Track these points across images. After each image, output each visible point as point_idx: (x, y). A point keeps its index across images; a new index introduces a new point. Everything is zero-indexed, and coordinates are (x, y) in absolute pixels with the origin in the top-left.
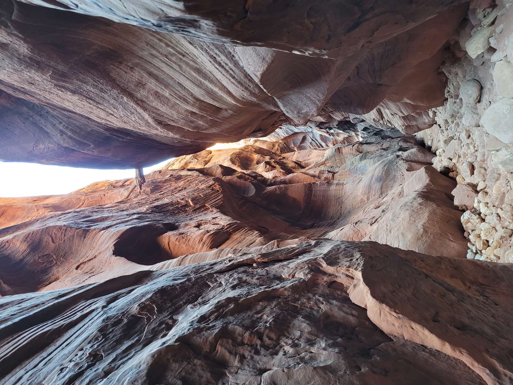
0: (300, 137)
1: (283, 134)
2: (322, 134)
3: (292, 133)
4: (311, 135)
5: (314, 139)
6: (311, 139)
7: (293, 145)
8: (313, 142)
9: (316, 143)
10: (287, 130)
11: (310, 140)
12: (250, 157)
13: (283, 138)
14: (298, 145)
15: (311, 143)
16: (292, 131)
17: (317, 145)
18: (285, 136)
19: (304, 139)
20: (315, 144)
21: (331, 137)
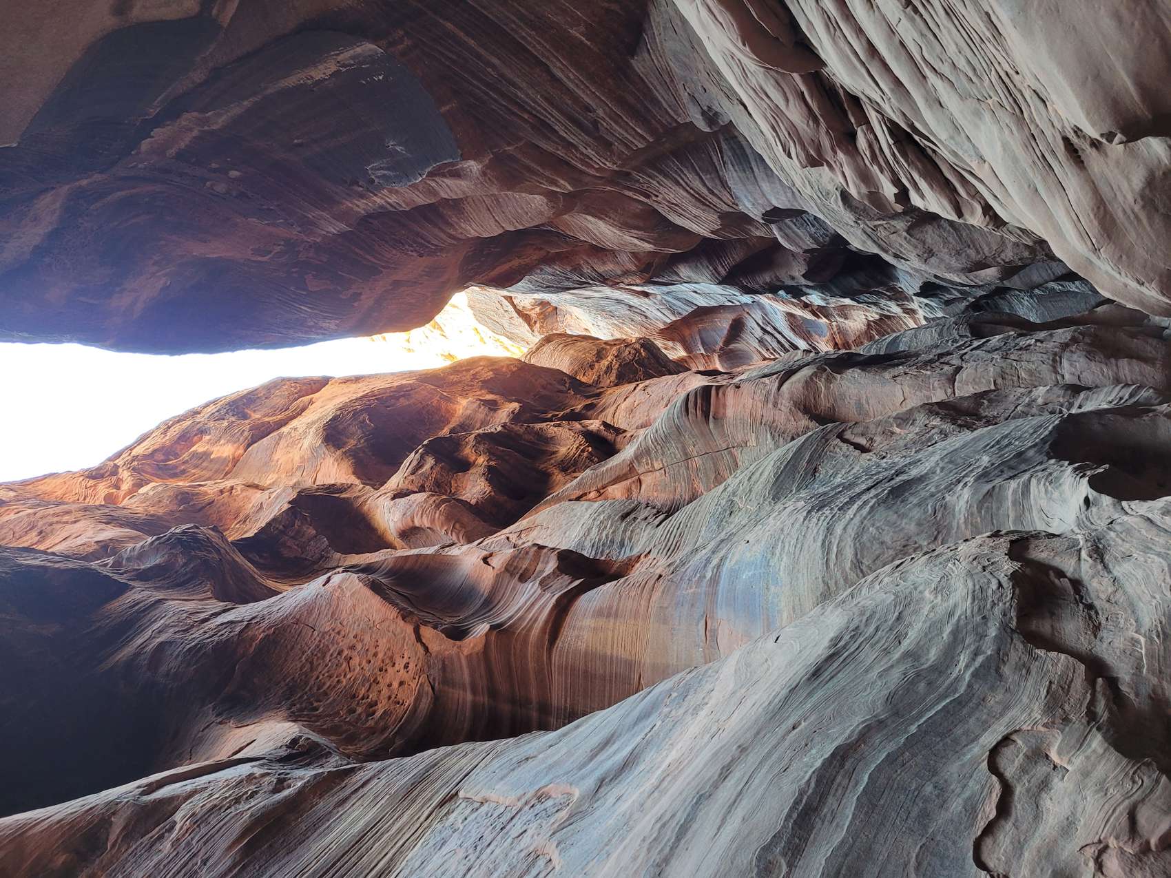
0: (724, 323)
1: (659, 314)
2: (794, 312)
3: (690, 310)
4: (758, 315)
5: (769, 329)
6: (759, 329)
7: (701, 348)
8: (767, 337)
9: (779, 342)
10: (670, 299)
11: (759, 333)
12: (438, 409)
13: (662, 326)
14: (718, 348)
15: (761, 341)
16: (688, 303)
17: (782, 346)
18: (669, 321)
19: (737, 328)
20: (775, 345)
21: (820, 320)
